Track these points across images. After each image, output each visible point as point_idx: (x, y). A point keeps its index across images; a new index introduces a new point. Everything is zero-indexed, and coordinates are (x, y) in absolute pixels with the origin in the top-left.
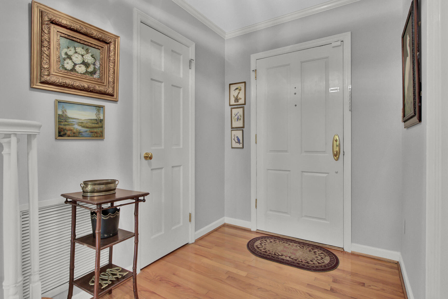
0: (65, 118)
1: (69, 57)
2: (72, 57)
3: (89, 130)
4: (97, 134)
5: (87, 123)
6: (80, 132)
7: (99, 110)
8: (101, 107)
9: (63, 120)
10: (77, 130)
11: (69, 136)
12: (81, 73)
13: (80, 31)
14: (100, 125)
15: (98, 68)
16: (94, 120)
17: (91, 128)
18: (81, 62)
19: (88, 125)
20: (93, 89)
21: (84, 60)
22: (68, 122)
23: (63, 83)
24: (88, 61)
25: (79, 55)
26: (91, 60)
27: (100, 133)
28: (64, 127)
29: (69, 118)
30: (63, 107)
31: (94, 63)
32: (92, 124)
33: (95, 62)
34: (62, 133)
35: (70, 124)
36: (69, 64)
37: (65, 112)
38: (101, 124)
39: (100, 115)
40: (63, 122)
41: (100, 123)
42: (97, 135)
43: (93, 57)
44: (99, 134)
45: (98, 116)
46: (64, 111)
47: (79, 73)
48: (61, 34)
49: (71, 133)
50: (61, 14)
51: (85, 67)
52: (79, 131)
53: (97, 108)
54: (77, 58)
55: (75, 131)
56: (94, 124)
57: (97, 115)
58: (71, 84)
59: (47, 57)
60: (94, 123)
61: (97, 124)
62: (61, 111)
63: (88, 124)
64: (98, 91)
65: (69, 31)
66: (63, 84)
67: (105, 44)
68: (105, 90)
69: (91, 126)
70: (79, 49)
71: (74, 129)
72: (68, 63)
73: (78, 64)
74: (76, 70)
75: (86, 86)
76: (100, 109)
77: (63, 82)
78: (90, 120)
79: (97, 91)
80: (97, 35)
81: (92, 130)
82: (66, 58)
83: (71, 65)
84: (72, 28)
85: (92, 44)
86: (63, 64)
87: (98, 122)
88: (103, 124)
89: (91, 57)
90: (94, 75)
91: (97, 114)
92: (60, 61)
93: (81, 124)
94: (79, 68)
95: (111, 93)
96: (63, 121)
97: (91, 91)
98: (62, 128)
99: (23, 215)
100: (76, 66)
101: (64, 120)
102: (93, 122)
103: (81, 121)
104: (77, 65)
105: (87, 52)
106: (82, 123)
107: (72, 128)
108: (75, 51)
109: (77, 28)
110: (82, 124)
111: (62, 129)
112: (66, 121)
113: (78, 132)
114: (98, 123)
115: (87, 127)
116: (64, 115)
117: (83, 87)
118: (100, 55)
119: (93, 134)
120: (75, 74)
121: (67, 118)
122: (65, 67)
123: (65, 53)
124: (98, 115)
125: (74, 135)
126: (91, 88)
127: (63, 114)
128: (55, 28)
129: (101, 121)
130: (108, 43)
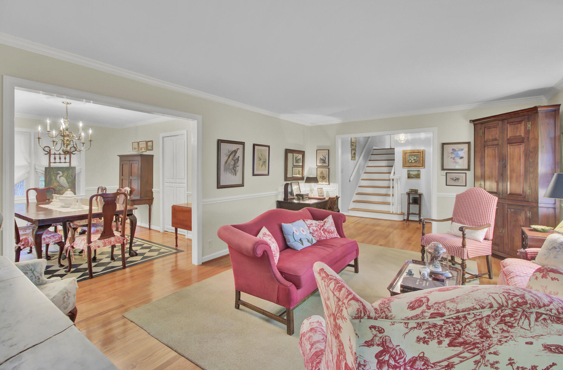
2: (411, 159)
3: (416, 177)
6: (413, 177)
9: (409, 174)
28: (409, 176)
30: (409, 171)
35: (411, 175)
36: (410, 161)
42: (418, 178)
49: (411, 177)
50: (407, 151)
51: (414, 161)
58: (410, 166)
59: (405, 161)
60: (417, 175)
63: (415, 175)
65: (410, 154)
66: (408, 166)
70: (413, 157)
75: (414, 165)
80: (416, 152)
85: (416, 154)
92: (408, 161)
93: (413, 175)
95: (422, 166)
97: (416, 167)
99: (401, 194)
105: (415, 157)
109: (411, 152)
120: (412, 163)
123: (409, 159)
128: (407, 154)
129: (419, 174)
130: (420, 152)
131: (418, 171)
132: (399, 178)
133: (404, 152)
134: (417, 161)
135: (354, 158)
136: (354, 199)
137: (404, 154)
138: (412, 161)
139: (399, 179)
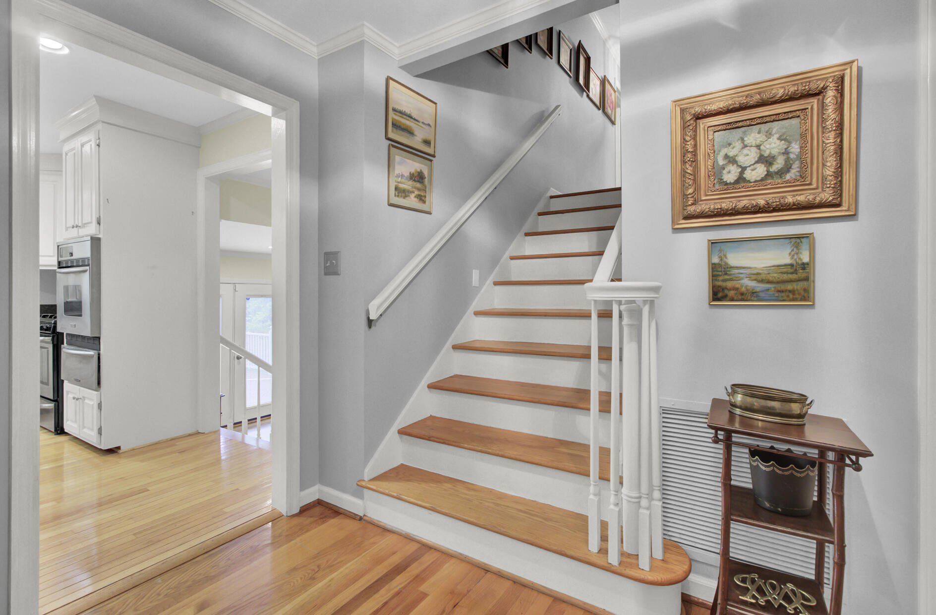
0: (724, 268)
1: (731, 160)
2: (736, 158)
3: (775, 288)
4: (794, 294)
5: (769, 274)
6: (753, 293)
7: (799, 243)
8: (803, 237)
9: (721, 271)
10: (748, 287)
11: (732, 300)
12: (756, 181)
13: (747, 104)
14: (801, 274)
15: (795, 157)
16: (785, 265)
17: (778, 283)
18: (756, 159)
19: (772, 277)
20: (778, 205)
21: (763, 153)
22: (731, 274)
23: (716, 210)
24: (770, 153)
25: (752, 148)
26: (779, 148)
27: (802, 293)
28: (724, 284)
29: (731, 267)
30: (720, 251)
31: (786, 149)
32: (780, 274)
33: (788, 147)
34: (720, 295)
35: (734, 279)
36: (732, 172)
37: (725, 259)
38: (803, 272)
39: (801, 253)
40: (721, 275)
41: (801, 271)
42: (794, 297)
43: (781, 140)
44: (799, 294)
45: (795, 257)
46: (723, 257)
47: (752, 181)
48: (713, 128)
49: (736, 294)
50: (714, 95)
51: (765, 166)
52: (751, 289)
53: (794, 241)
54: (748, 155)
55: (743, 289)
56: (785, 275)
57: (793, 255)
58: (731, 208)
59: (690, 177)
60: (787, 273)
61: (792, 273)
62: (717, 257)
63: (772, 275)
64: (791, 205)
65: (728, 115)
66: (717, 212)
67: (813, 98)
68: (811, 199)
69: (778, 278)
70: (750, 138)
71: (742, 286)
72: (729, 172)
73: (749, 166)
74: (747, 179)
75: (762, 202)
76: (801, 242)
77: (716, 207)
78: (776, 268)
79: (788, 206)
80: (787, 92)
81: (782, 287)
82: (726, 164)
83: (735, 172)
84: (731, 109)
85: (779, 114)
86: (720, 178)
87: (796, 270)
88: (808, 272)
89: (779, 141)
90: (786, 174)
91: (793, 253)
92: (714, 173)
93: (755, 276)
94: (751, 173)
95: (830, 202)
96: (720, 273)
97: (775, 210)
98: (719, 286)
99: (663, 413)
100: (746, 172)
101: (723, 273)
102: (785, 270)
103: (755, 272)
104: (748, 169)
105: (769, 134)
106: (758, 274)
107: (737, 286)
108: (742, 144)
109: (740, 103)
110: (759, 276)
111: (719, 288)
112: (726, 274)
113: (749, 292)
114: (795, 272)
115: (769, 282)
116: (723, 263)
117: (755, 206)
118: (801, 127)
119: (783, 294)
120: (742, 187)
121: (727, 268)
122: (724, 180)
123: (723, 156)
124: (796, 255)
125: (743, 297)
126: (775, 204)
127: (720, 262)
128: (704, 123)
129: (804, 266)
130: (819, 93)
131: (797, 240)
132: (651, 295)
133: (683, 111)
134: (787, 168)
135: (412, 201)
136: (409, 415)
137: (684, 127)
138: (749, 175)
139: (652, 303)
